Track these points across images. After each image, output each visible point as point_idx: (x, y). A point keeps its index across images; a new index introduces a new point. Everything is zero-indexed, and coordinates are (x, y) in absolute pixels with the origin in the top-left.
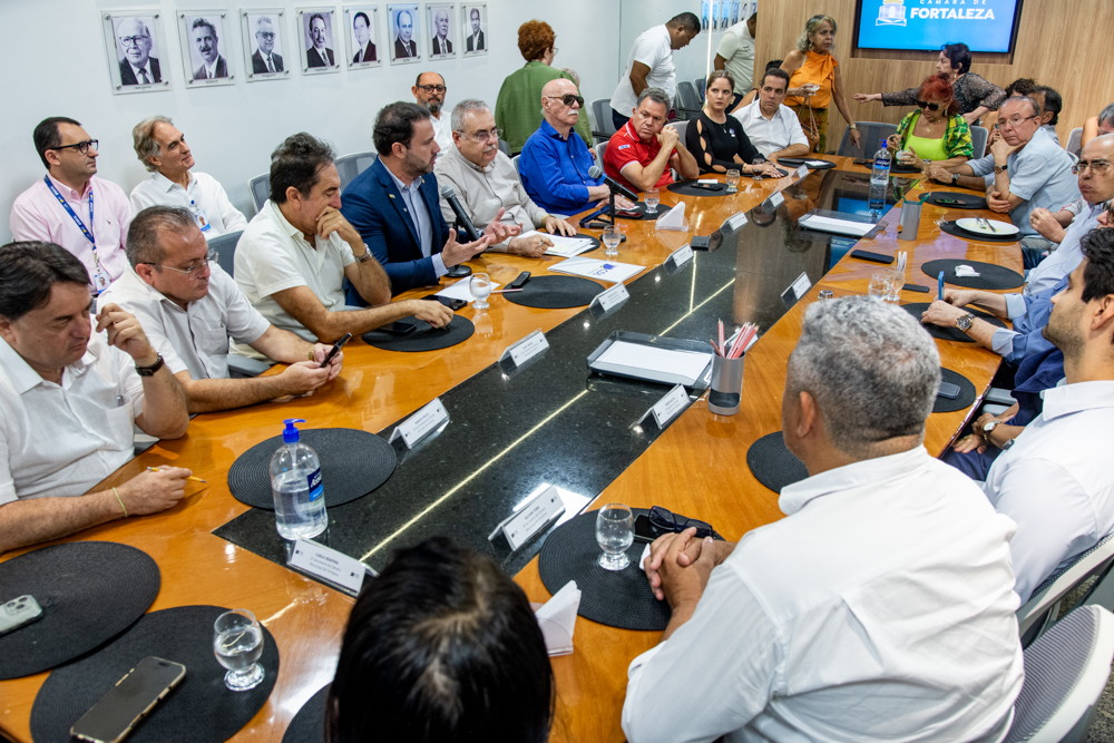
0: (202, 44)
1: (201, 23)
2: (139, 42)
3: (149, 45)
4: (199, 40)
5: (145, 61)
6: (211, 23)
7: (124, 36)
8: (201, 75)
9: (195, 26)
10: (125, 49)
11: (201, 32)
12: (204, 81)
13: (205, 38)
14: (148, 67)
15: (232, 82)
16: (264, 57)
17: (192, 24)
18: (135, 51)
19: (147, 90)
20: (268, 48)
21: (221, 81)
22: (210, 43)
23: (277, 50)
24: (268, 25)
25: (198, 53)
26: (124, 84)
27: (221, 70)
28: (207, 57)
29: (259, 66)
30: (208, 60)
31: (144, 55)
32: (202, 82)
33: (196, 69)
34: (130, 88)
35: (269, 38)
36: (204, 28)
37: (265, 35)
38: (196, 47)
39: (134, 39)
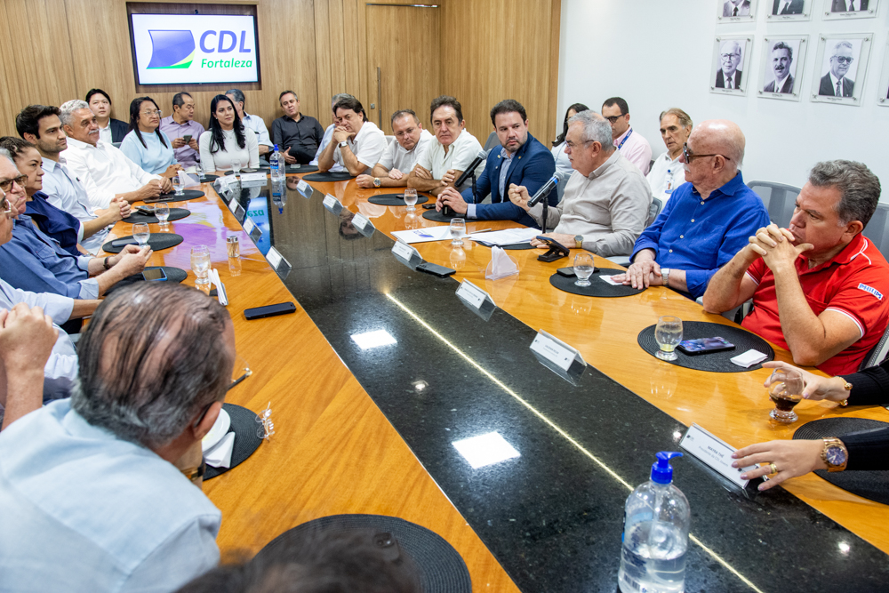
0: (778, 63)
1: (781, 46)
2: (733, 58)
3: (738, 60)
4: (776, 60)
5: (733, 72)
6: (790, 46)
7: (724, 53)
8: (770, 89)
9: (776, 48)
10: (723, 62)
11: (780, 53)
12: (771, 93)
13: (782, 59)
14: (733, 77)
15: (795, 99)
16: (834, 80)
17: (773, 46)
18: (728, 64)
19: (729, 93)
20: (841, 72)
21: (785, 96)
22: (784, 63)
23: (850, 75)
24: (848, 50)
25: (773, 70)
26: (717, 86)
27: (788, 88)
28: (779, 74)
29: (826, 88)
30: (779, 77)
31: (733, 68)
32: (769, 95)
33: (767, 83)
34: (719, 90)
35: (845, 62)
36: (783, 50)
37: (841, 59)
38: (773, 65)
39: (730, 55)
